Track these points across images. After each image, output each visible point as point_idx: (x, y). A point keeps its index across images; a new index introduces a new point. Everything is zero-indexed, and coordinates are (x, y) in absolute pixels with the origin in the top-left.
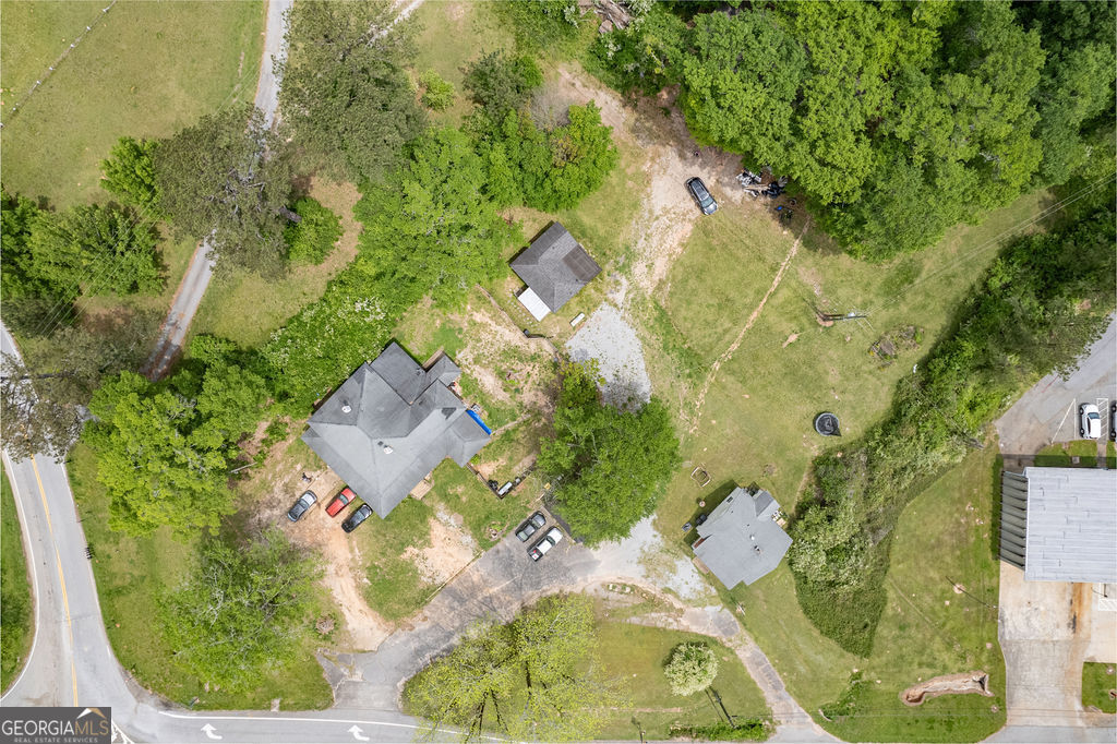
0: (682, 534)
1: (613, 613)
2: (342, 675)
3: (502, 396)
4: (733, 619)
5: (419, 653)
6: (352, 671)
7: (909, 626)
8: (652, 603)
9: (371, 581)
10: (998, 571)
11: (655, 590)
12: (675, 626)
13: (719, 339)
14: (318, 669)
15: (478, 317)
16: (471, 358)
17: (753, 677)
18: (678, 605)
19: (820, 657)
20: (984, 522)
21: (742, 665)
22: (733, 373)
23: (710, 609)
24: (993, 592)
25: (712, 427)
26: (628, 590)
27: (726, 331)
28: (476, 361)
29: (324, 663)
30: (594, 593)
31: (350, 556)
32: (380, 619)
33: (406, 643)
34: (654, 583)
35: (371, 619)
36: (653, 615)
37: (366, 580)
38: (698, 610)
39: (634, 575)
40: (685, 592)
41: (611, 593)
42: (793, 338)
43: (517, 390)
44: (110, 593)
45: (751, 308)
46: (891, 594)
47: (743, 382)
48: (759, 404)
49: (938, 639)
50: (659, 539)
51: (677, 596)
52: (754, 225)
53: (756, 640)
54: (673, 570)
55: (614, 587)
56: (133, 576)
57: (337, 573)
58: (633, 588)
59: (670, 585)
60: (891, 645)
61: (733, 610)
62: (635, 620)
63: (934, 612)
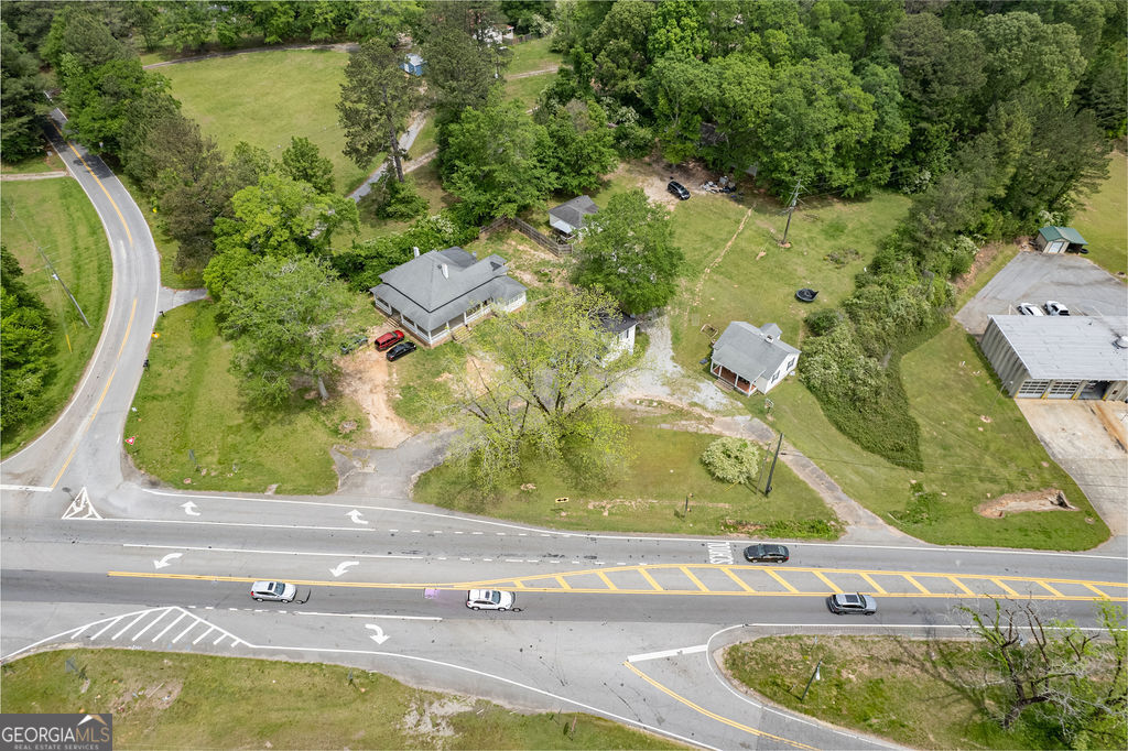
0: (700, 367)
1: (643, 421)
2: (354, 467)
3: (536, 284)
4: (765, 426)
5: (439, 451)
6: (365, 464)
7: (952, 446)
8: (681, 413)
9: (404, 397)
10: (1016, 406)
11: (683, 404)
12: (707, 431)
13: (706, 257)
14: (330, 462)
15: (521, 248)
16: (513, 266)
17: (801, 477)
18: (707, 415)
19: (869, 469)
20: (981, 373)
21: (786, 467)
22: (722, 273)
23: (739, 418)
24: (1021, 420)
25: (712, 302)
26: (655, 404)
27: (710, 252)
28: (517, 268)
29: (336, 457)
30: (622, 406)
31: (387, 379)
32: (405, 424)
33: (427, 442)
34: (681, 399)
35: (396, 423)
36: (684, 422)
37: (398, 396)
38: (728, 419)
39: (661, 393)
40: (711, 405)
41: (639, 407)
42: (762, 254)
43: (549, 281)
44: (144, 397)
45: (726, 241)
46: (920, 421)
47: (731, 278)
48: (748, 291)
49: (987, 457)
50: (679, 368)
51: (704, 408)
52: (719, 203)
53: (795, 445)
54: (697, 389)
55: (641, 403)
56: (173, 389)
57: (371, 391)
58: (660, 403)
59: (696, 400)
60: (940, 462)
61: (764, 420)
62: (664, 426)
63: (970, 436)
